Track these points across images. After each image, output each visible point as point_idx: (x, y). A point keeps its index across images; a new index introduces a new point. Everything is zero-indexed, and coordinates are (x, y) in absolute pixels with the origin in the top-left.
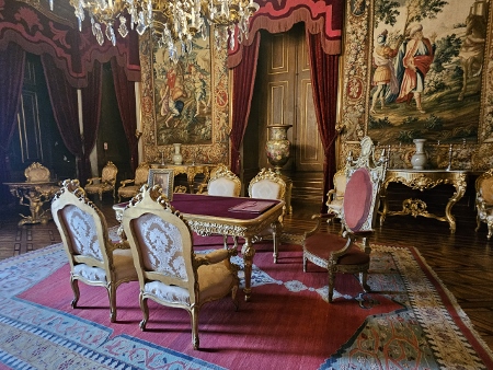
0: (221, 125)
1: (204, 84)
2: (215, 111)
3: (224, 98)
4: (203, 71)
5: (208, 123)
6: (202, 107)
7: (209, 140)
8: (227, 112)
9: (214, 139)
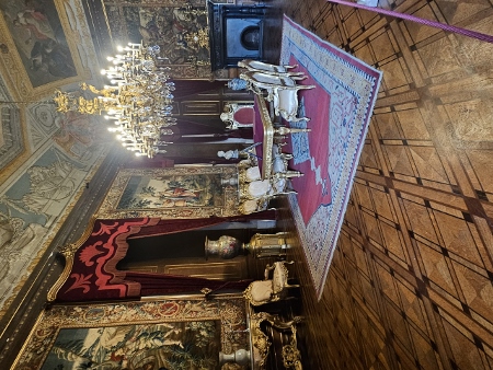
0: (198, 309)
1: (145, 334)
2: (182, 317)
3: (168, 306)
4: (128, 337)
5: (195, 326)
6: (173, 337)
7: (216, 324)
8: (185, 301)
9: (214, 317)
